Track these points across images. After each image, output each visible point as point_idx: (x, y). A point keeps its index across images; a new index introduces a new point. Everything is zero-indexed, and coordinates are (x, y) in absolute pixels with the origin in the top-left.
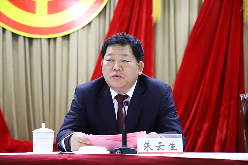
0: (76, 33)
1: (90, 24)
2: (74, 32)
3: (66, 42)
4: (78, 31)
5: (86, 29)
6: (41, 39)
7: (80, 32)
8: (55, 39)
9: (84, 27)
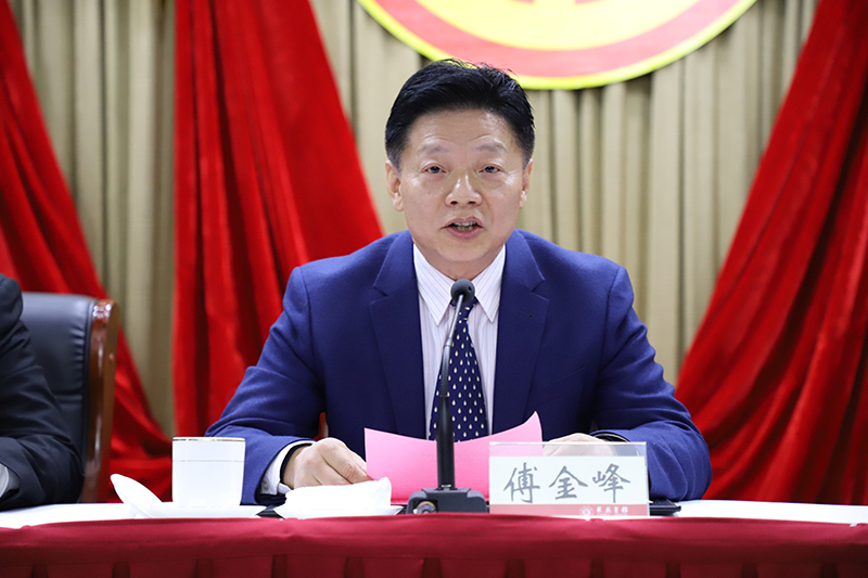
0: (676, 69)
1: (726, 33)
2: (669, 66)
3: (637, 100)
4: (683, 59)
5: (711, 52)
6: (550, 92)
7: (690, 62)
8: (599, 90)
9: (703, 47)
